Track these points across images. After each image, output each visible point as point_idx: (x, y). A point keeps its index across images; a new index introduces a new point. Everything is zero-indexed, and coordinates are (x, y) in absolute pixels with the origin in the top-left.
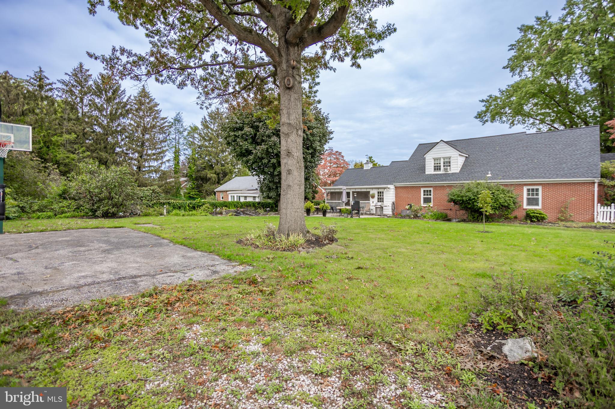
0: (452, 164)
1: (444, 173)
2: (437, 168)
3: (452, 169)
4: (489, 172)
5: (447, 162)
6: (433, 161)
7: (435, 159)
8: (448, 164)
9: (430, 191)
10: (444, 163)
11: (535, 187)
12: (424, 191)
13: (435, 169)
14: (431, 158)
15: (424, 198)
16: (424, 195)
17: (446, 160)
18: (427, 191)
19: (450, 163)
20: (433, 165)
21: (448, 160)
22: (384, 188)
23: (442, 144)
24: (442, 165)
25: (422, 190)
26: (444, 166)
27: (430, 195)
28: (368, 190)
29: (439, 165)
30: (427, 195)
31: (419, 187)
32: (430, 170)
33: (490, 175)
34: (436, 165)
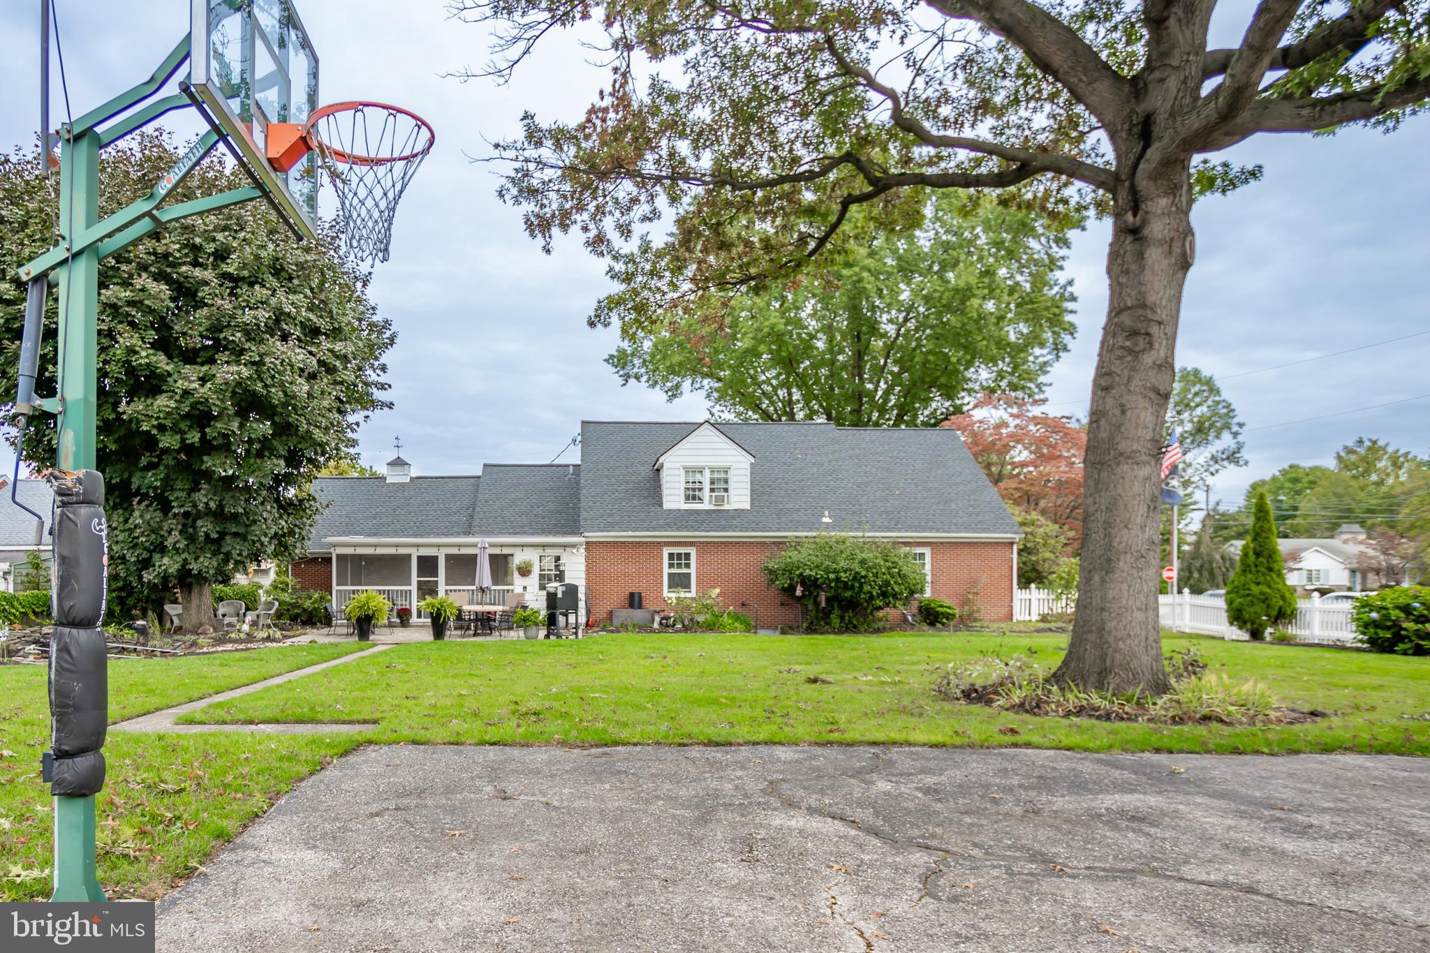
0: (731, 486)
1: (712, 507)
2: (692, 494)
3: (733, 499)
4: (826, 513)
5: (719, 479)
6: (682, 473)
7: (688, 470)
8: (721, 483)
9: (688, 556)
10: (712, 483)
11: (919, 550)
12: (671, 556)
13: (687, 498)
14: (678, 465)
15: (670, 574)
16: (671, 566)
17: (716, 476)
18: (679, 555)
19: (726, 481)
20: (683, 485)
21: (722, 475)
22: (564, 546)
23: (708, 432)
24: (707, 486)
25: (666, 552)
26: (712, 490)
27: (688, 566)
28: (506, 551)
29: (697, 485)
30: (679, 566)
31: (660, 545)
32: (674, 499)
33: (826, 520)
34: (691, 486)
